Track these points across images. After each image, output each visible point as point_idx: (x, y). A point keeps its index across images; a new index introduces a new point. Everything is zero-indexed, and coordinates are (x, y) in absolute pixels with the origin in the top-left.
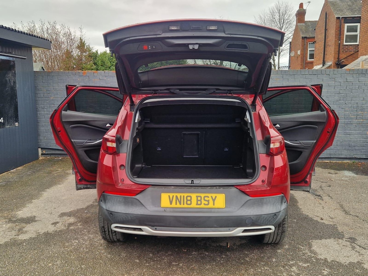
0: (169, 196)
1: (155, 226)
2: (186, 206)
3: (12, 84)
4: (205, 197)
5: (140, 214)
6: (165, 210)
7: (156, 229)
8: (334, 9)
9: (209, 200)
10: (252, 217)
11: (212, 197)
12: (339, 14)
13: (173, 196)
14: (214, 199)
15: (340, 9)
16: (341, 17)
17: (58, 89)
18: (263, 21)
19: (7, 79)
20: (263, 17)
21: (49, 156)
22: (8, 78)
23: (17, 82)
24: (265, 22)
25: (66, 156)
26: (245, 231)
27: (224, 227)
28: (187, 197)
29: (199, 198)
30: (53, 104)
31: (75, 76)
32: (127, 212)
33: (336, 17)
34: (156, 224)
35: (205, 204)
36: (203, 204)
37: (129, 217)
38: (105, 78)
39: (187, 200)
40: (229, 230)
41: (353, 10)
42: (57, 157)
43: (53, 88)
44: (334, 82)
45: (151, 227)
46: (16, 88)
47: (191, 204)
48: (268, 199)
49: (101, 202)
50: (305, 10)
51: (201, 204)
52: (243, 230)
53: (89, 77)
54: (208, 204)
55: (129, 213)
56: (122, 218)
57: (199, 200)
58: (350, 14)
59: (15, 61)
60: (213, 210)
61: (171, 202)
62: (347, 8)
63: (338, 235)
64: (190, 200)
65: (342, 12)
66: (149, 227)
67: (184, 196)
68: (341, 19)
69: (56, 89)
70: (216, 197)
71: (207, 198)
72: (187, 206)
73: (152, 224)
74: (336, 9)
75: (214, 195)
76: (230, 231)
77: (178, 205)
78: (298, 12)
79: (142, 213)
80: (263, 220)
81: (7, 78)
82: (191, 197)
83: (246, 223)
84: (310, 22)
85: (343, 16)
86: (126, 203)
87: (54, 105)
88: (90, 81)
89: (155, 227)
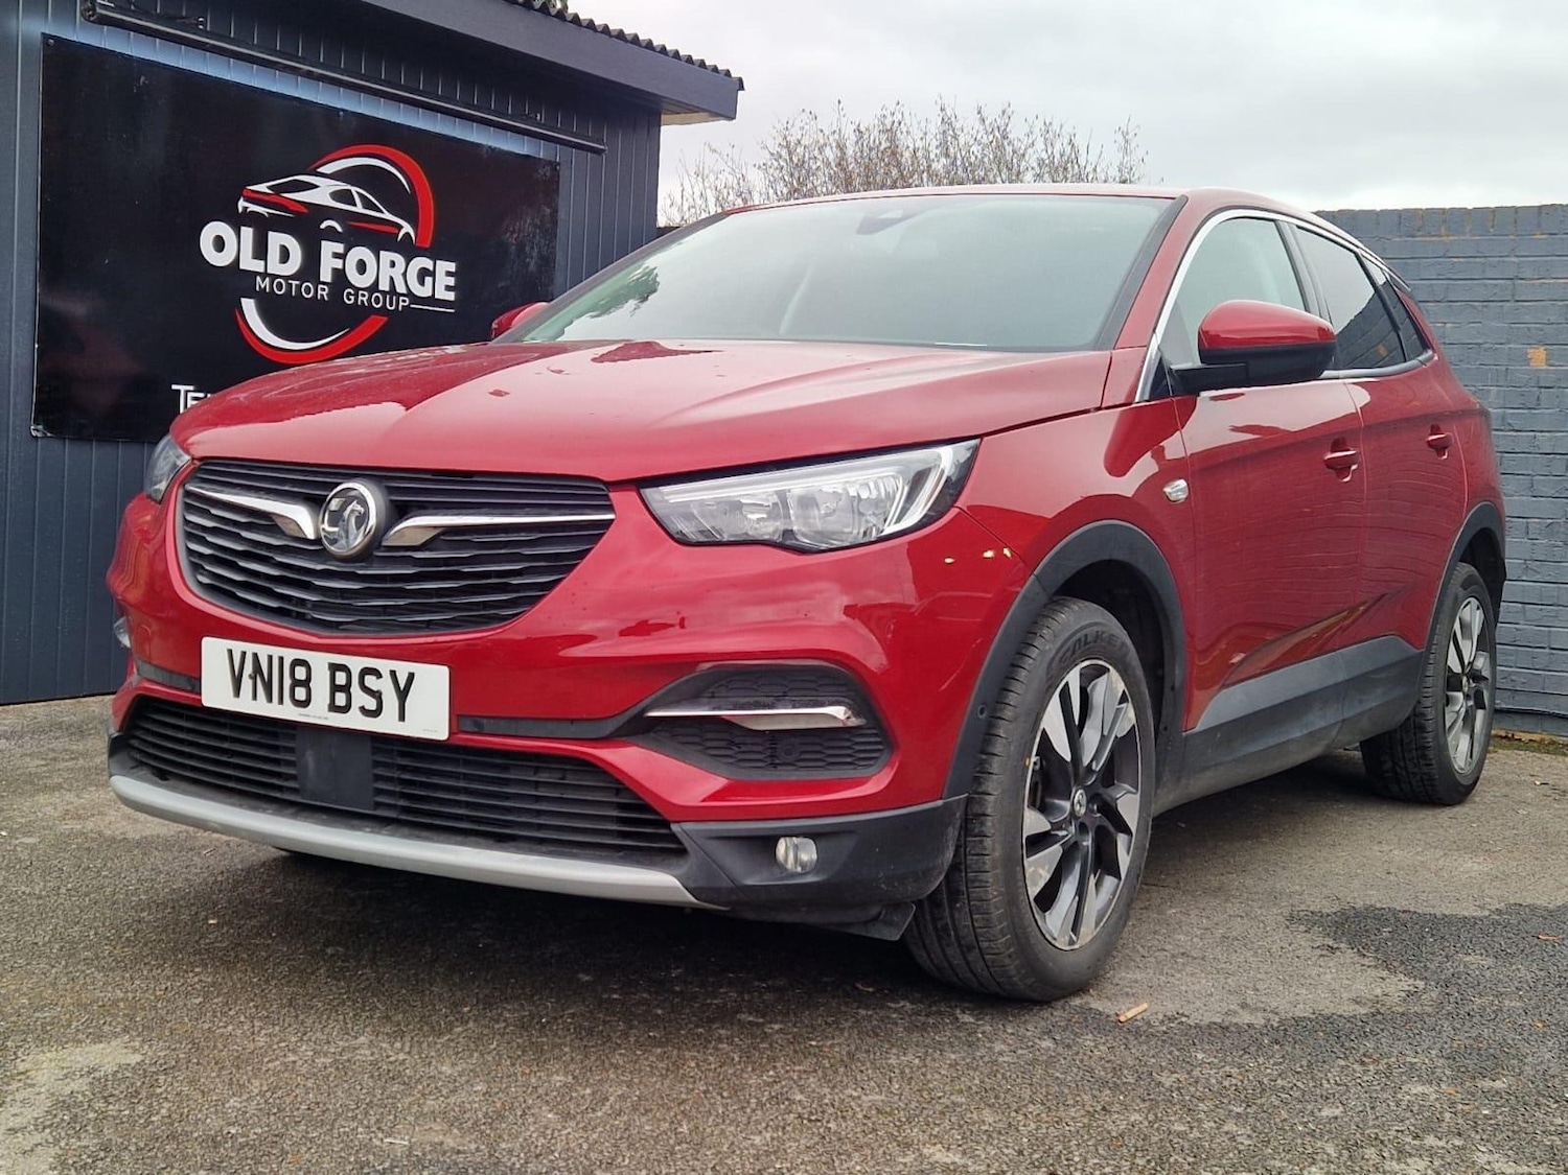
3: (532, 267)
19: (511, 239)
22: (515, 236)
23: (559, 257)
46: (549, 285)
59: (559, 164)
81: (508, 235)
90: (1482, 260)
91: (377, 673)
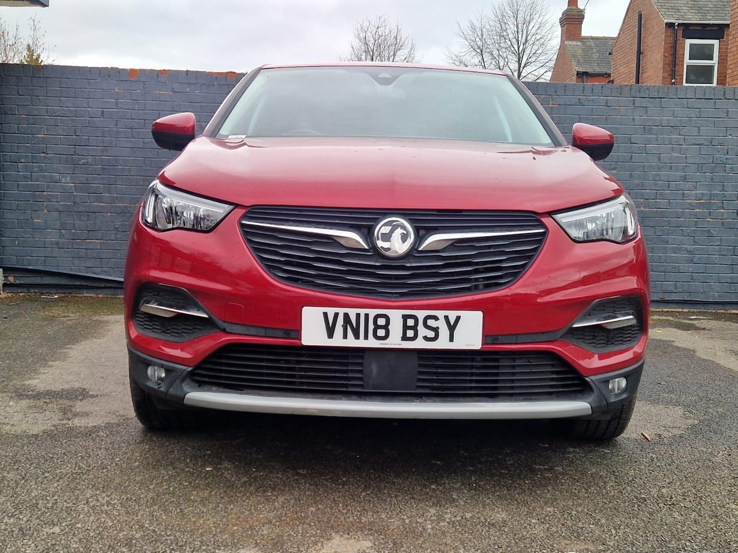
8: (660, 4)
12: (671, 16)
15: (673, 5)
16: (676, 24)
17: (59, 113)
18: (477, 35)
20: (477, 25)
21: (25, 290)
24: (484, 36)
25: (71, 291)
30: (44, 153)
31: (107, 79)
33: (666, 24)
38: (188, 90)
41: (702, 10)
42: (47, 293)
43: (47, 109)
50: (582, 11)
53: (144, 84)
58: (696, 17)
62: (688, 5)
65: (679, 12)
68: (677, 28)
69: (55, 113)
74: (663, 4)
78: (567, 15)
84: (594, 40)
85: (680, 22)
87: (44, 155)
88: (147, 95)
91: (436, 318)
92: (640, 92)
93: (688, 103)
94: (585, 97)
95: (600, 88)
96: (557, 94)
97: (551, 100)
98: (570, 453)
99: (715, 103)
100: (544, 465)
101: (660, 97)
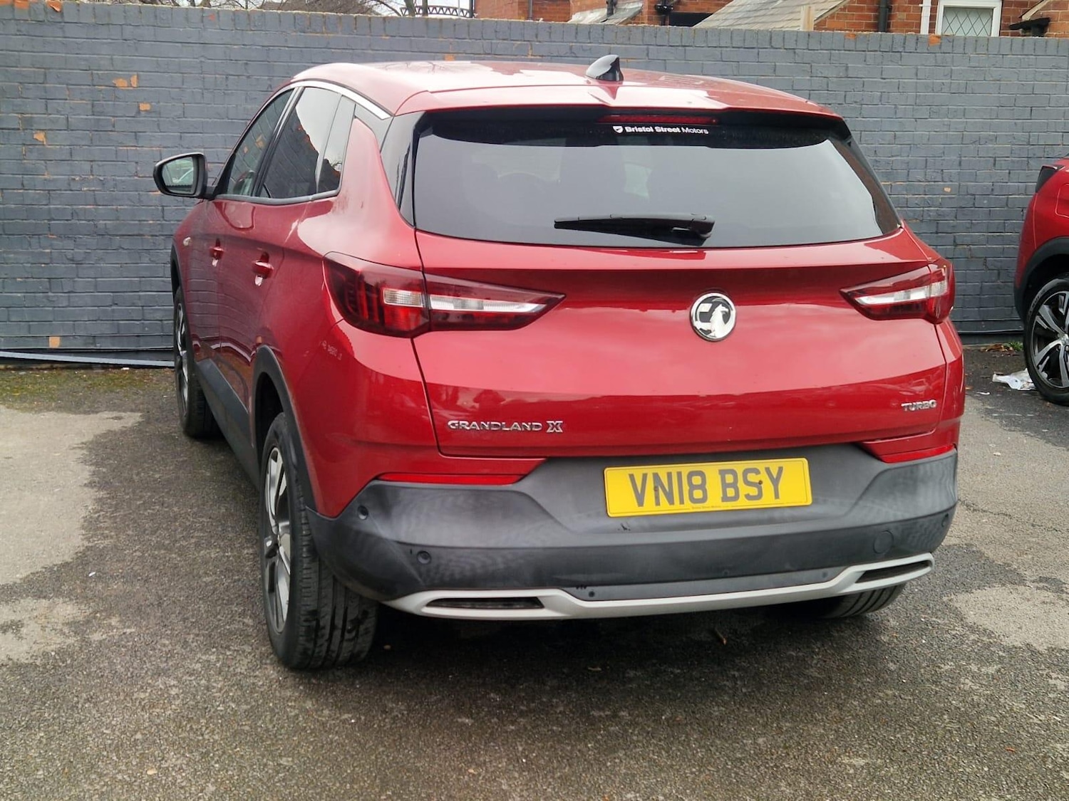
0: (632, 477)
1: (591, 585)
2: (689, 507)
4: (746, 472)
5: (539, 544)
6: (625, 526)
7: (592, 594)
9: (760, 482)
10: (891, 526)
11: (768, 470)
13: (645, 476)
14: (775, 477)
26: (867, 576)
27: (813, 569)
28: (691, 475)
29: (729, 478)
32: (492, 544)
34: (595, 577)
35: (748, 497)
36: (744, 498)
37: (499, 560)
39: (692, 487)
40: (825, 575)
44: (808, 78)
45: (575, 589)
47: (704, 499)
48: (928, 465)
49: (363, 517)
51: (736, 498)
52: (861, 574)
54: (759, 496)
55: (501, 545)
56: (468, 567)
57: (730, 485)
60: (777, 514)
61: (640, 500)
63: (1008, 576)
64: (702, 487)
66: (568, 589)
67: (679, 474)
70: (781, 470)
71: (754, 474)
72: (693, 508)
73: (581, 578)
75: (774, 464)
76: (826, 579)
77: (665, 508)
79: (549, 544)
80: (919, 534)
82: (701, 474)
83: (874, 549)
86: (481, 510)
89: (589, 589)
90: (351, 51)
92: (656, 37)
93: (721, 53)
94: (578, 44)
95: (601, 31)
96: (539, 39)
97: (530, 48)
98: (631, 680)
99: (758, 54)
100: (603, 710)
101: (683, 44)
